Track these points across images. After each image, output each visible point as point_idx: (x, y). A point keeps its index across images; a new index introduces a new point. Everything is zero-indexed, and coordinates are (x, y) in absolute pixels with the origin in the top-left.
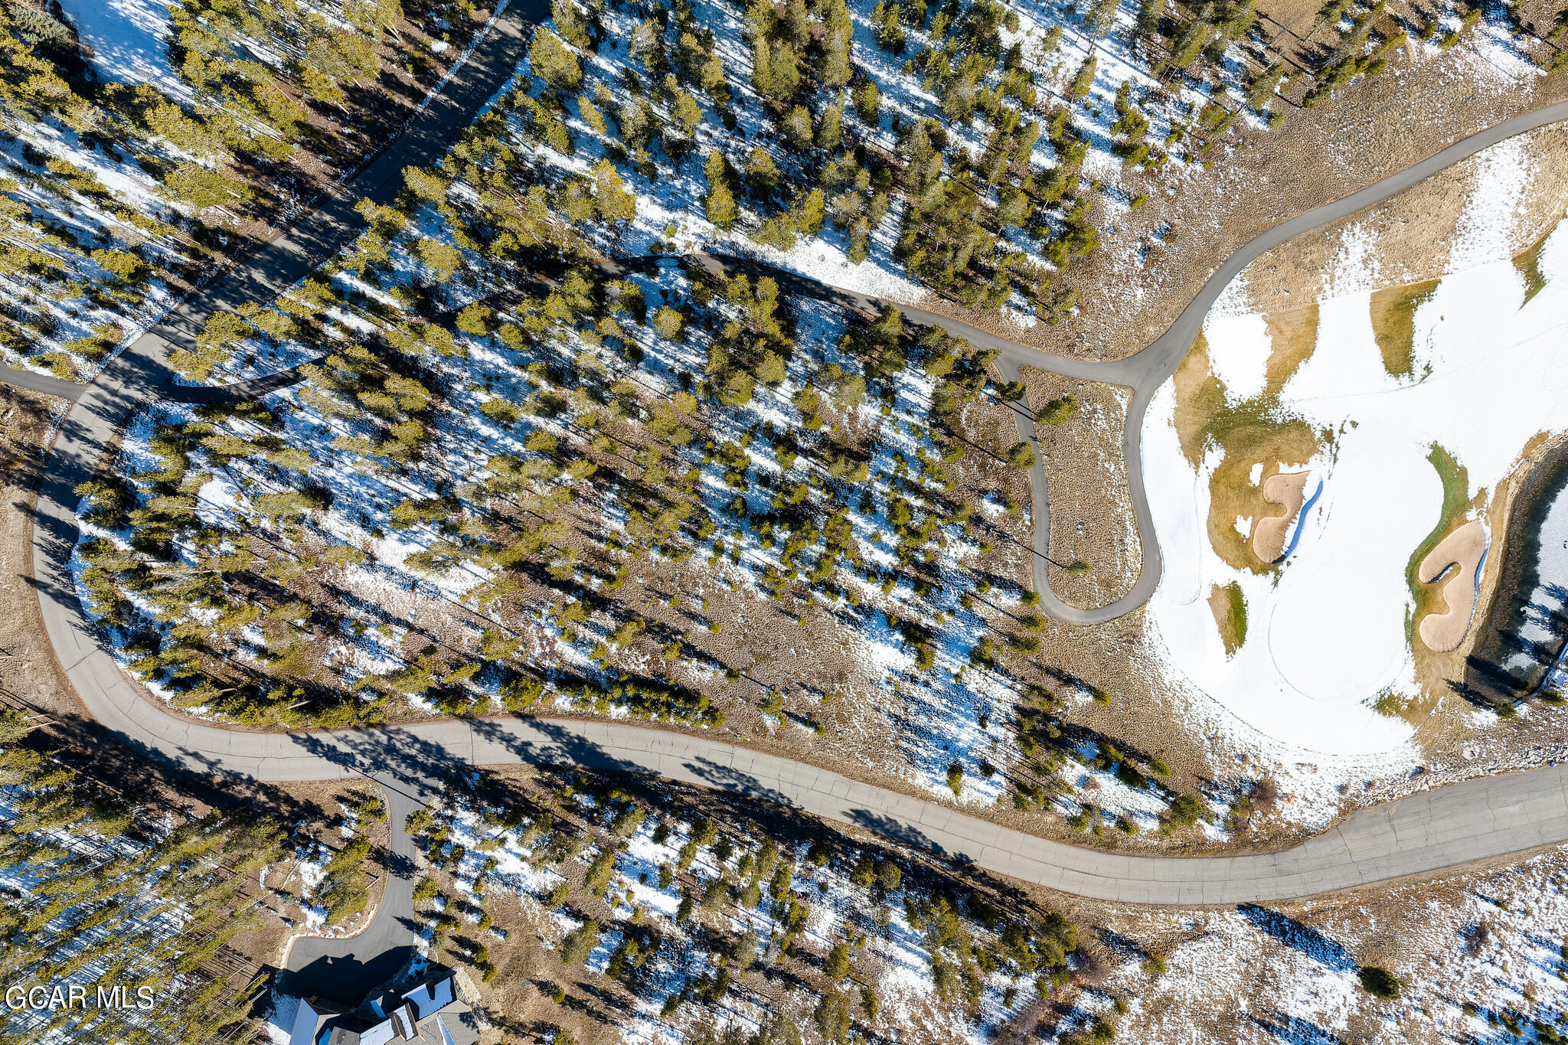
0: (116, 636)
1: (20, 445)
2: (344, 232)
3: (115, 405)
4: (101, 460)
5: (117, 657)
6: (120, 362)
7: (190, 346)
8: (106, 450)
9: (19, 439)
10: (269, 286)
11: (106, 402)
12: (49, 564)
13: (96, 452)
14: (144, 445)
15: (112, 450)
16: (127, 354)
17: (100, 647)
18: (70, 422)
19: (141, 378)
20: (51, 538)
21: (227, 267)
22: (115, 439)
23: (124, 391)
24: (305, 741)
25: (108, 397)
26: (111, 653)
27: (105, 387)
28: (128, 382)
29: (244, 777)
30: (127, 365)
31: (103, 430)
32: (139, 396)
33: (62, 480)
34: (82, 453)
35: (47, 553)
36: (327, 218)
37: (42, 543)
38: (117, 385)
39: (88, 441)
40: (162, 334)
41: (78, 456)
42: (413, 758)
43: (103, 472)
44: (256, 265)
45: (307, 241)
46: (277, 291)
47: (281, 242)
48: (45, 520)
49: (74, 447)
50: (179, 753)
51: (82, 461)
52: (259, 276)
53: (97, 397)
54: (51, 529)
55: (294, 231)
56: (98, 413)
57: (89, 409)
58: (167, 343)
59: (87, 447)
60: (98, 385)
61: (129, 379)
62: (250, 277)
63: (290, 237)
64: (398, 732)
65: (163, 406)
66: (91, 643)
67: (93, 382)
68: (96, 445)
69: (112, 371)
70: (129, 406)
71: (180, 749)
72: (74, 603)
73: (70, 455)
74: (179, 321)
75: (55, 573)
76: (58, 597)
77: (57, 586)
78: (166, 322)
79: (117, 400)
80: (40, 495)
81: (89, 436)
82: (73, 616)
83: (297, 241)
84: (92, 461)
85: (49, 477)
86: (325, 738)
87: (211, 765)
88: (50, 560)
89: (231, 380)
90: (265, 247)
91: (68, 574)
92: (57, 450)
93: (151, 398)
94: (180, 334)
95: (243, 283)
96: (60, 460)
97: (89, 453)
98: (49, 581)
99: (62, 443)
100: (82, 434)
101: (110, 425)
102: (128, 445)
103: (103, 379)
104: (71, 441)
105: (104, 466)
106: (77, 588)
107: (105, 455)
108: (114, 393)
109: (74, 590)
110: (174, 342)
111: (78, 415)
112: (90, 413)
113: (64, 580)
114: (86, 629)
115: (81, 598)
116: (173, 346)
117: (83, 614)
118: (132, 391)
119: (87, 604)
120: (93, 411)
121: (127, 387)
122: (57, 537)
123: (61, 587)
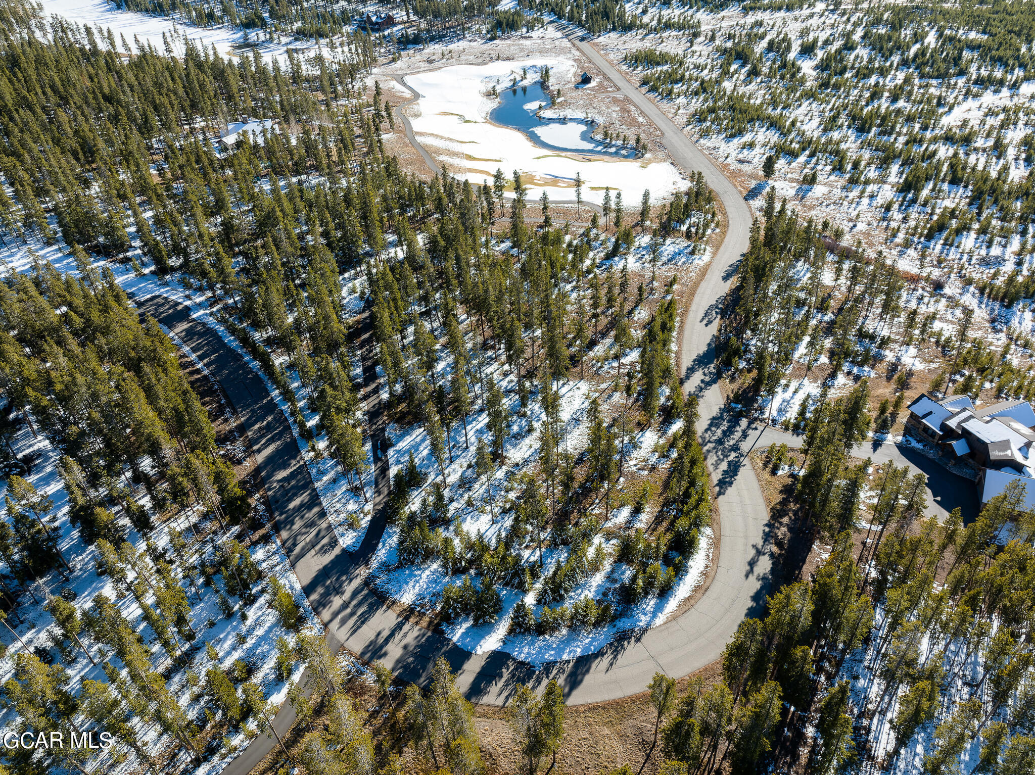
0: (624, 624)
1: (374, 715)
2: (274, 418)
4: (417, 623)
5: (648, 625)
6: (314, 597)
7: (323, 533)
8: (407, 619)
9: (366, 715)
10: (294, 469)
11: (352, 614)
13: (406, 628)
14: (411, 584)
15: (409, 613)
16: (308, 590)
17: (638, 640)
18: (363, 654)
19: (337, 579)
20: (501, 684)
21: (262, 497)
22: (397, 609)
23: (347, 596)
24: (721, 488)
25: (348, 611)
26: (644, 631)
27: (335, 615)
28: (338, 591)
29: (767, 529)
30: (320, 590)
31: (384, 620)
32: (356, 583)
36: (257, 427)
37: (505, 694)
38: (337, 602)
39: (391, 636)
40: (301, 556)
41: (405, 647)
42: (724, 432)
43: (430, 623)
44: (270, 475)
45: (268, 440)
46: (302, 463)
47: (260, 458)
48: (476, 690)
49: (394, 651)
50: (752, 578)
51: (413, 643)
52: (282, 474)
53: (343, 622)
54: (489, 683)
55: (255, 448)
56: (363, 623)
57: (355, 631)
58: (313, 552)
59: (398, 637)
60: (331, 621)
61: (334, 591)
62: (279, 481)
63: (259, 451)
64: (703, 438)
65: (374, 563)
66: (632, 650)
67: (326, 625)
68: (399, 626)
69: (321, 605)
70: (365, 592)
71: (747, 576)
72: (583, 663)
73: (403, 656)
74: (295, 539)
75: (546, 682)
76: (574, 681)
77: (561, 681)
78: (290, 551)
79: (354, 603)
81: (386, 634)
82: (599, 666)
83: (266, 446)
84: (415, 632)
86: (716, 476)
87: (759, 553)
89: (369, 507)
90: (258, 470)
91: (548, 667)
92: (393, 670)
93: (362, 572)
94: (308, 539)
96: (406, 667)
97: (404, 637)
99: (386, 664)
100: (381, 640)
101: (380, 611)
102: (407, 598)
103: (326, 614)
104: (385, 654)
105: (425, 622)
106: (565, 657)
107: (412, 620)
108: (345, 606)
109: (568, 662)
110: (313, 547)
111: (357, 645)
112: (360, 631)
113: (555, 672)
114: (616, 653)
115: (578, 654)
116: (317, 548)
117: (599, 654)
118: (349, 589)
119: (585, 649)
120: (359, 627)
121: (343, 593)
122: (501, 676)
123: (563, 676)
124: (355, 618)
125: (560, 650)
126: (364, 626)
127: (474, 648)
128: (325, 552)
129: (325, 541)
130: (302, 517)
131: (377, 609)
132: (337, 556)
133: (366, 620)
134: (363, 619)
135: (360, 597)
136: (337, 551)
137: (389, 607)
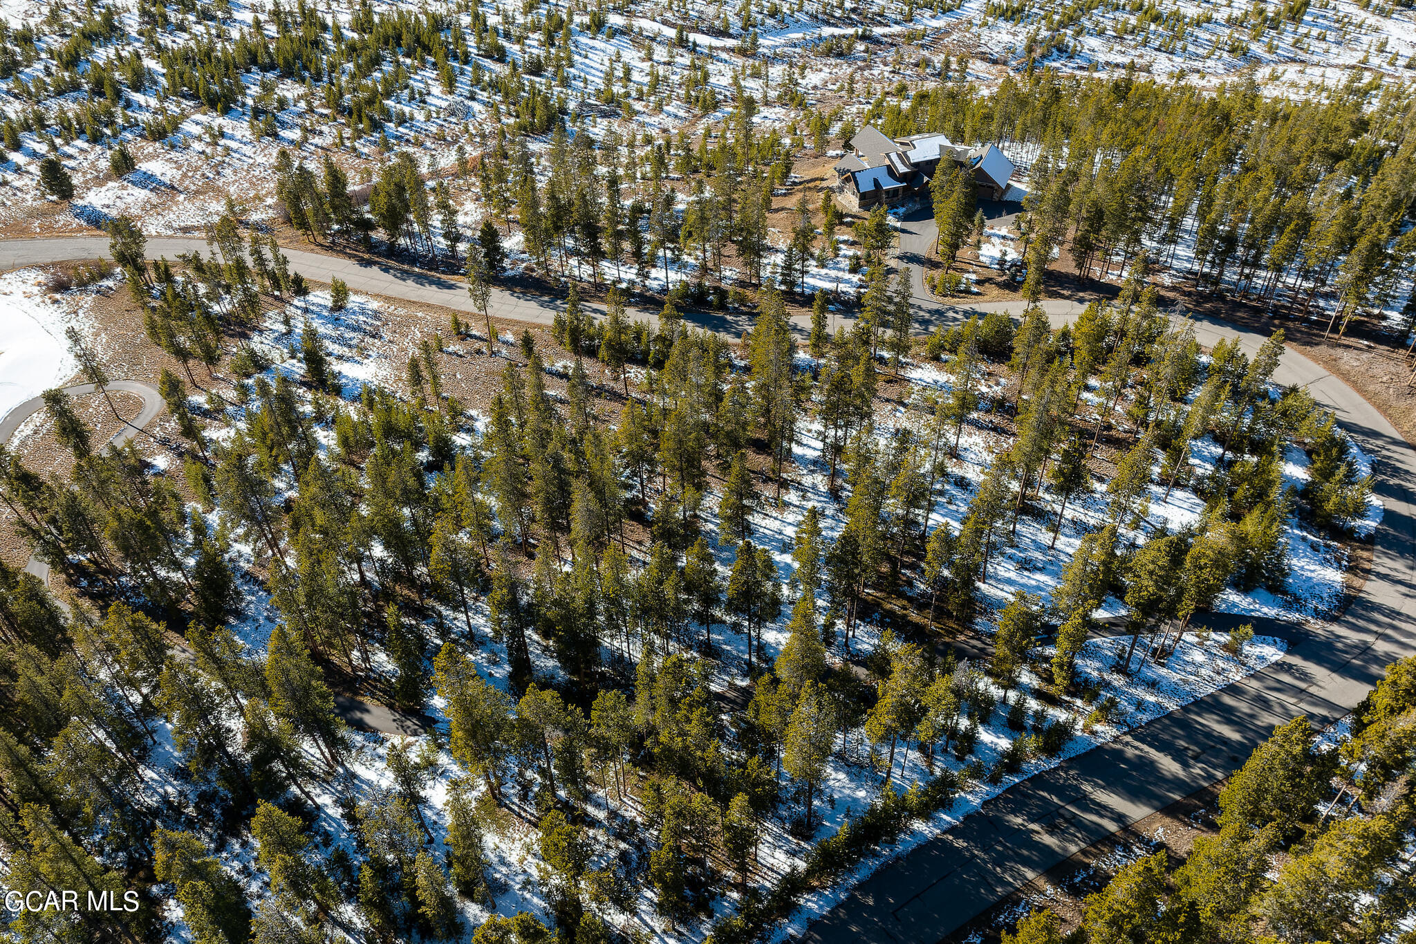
2: (1014, 812)
3: (1375, 622)
4: (1370, 561)
7: (1271, 683)
8: (1369, 571)
10: (1146, 748)
11: (1392, 627)
12: (1398, 461)
13: (1381, 569)
14: (1309, 574)
15: (1357, 570)
19: (1345, 651)
22: (1357, 582)
23: (1369, 638)
25: (1389, 632)
27: (1400, 644)
28: (1365, 649)
30: (1373, 668)
31: (1382, 593)
32: (1339, 629)
34: (1408, 571)
35: (1407, 472)
36: (1048, 840)
38: (1381, 647)
39: (1402, 582)
40: (1328, 704)
43: (1360, 548)
44: (1176, 783)
45: (1087, 809)
46: (1128, 738)
47: (1136, 812)
51: (1402, 561)
52: (1168, 765)
55: (1112, 827)
56: (1399, 614)
58: (1313, 690)
59: (1401, 577)
61: (1365, 650)
62: (1185, 765)
63: (1119, 818)
65: (1294, 617)
68: (1384, 577)
70: (1349, 618)
72: (1348, 426)
75: (1385, 452)
77: (1380, 443)
78: (1325, 720)
79: (1374, 628)
81: (1401, 588)
83: (1102, 809)
84: (1386, 561)
88: (1400, 465)
89: (1188, 636)
90: (1170, 810)
93: (1316, 627)
94: (1293, 700)
95: (1196, 758)
97: (1395, 569)
98: (1392, 447)
101: (1372, 598)
102: (1334, 576)
105: (1364, 553)
107: (1367, 565)
108: (1381, 636)
109: (1352, 437)
110: (1302, 691)
113: (1370, 446)
116: (1303, 685)
117: (1331, 416)
118: (1354, 637)
120: (1408, 617)
121: (1365, 642)
122: (1400, 484)
123: (1372, 441)
124: (1396, 623)
126: (1402, 610)
127: (1377, 508)
128: (1306, 674)
129: (1286, 678)
130: (1252, 716)
131: (1371, 602)
133: (1393, 612)
134: (1394, 614)
135: (1361, 623)
136: (1296, 660)
137: (1361, 591)
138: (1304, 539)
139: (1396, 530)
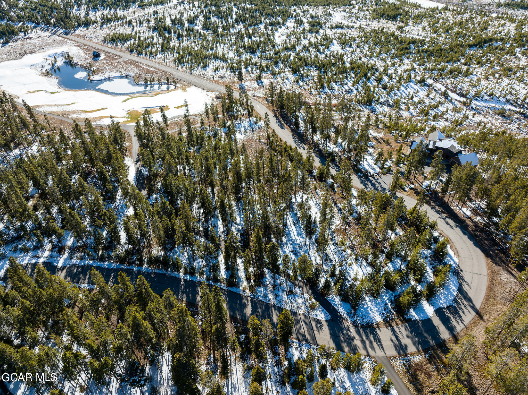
1: (438, 370)
3: (367, 337)
4: (397, 325)
5: (456, 264)
6: (346, 349)
7: (307, 321)
8: (391, 326)
9: (436, 373)
10: (250, 303)
11: (371, 342)
12: (463, 312)
13: (396, 329)
14: (371, 312)
15: (388, 323)
17: (462, 271)
18: (399, 353)
19: (343, 334)
20: (453, 320)
22: (382, 325)
23: (357, 337)
25: (367, 343)
26: (458, 266)
27: (365, 348)
29: (434, 210)
30: (344, 345)
31: (385, 334)
32: (352, 329)
33: (426, 335)
34: (405, 336)
35: (460, 317)
37: (460, 322)
38: (357, 342)
39: (397, 337)
40: (314, 338)
41: (408, 337)
43: (400, 320)
44: (244, 315)
46: (249, 299)
48: (451, 329)
49: (406, 341)
51: (408, 333)
52: (248, 310)
53: (373, 348)
54: (450, 323)
56: (380, 342)
57: (382, 348)
58: (316, 333)
59: (399, 335)
60: (368, 352)
61: (350, 340)
62: (252, 314)
65: (345, 317)
66: (466, 275)
67: (368, 355)
68: (394, 331)
69: (354, 350)
70: (361, 330)
72: (460, 290)
73: (412, 340)
74: (300, 334)
75: (463, 307)
76: (469, 300)
77: (466, 303)
78: (306, 340)
79: (364, 337)
80: (444, 341)
81: (394, 338)
82: (466, 288)
84: (403, 329)
85: (432, 343)
87: (444, 219)
88: (461, 313)
89: (307, 296)
91: (455, 300)
92: (418, 348)
93: (347, 323)
94: (305, 329)
95: (257, 316)
96: (419, 343)
97: (401, 333)
98: (468, 307)
99: (412, 349)
100: (397, 342)
101: (378, 332)
102: (378, 319)
103: (362, 351)
104: (406, 346)
105: (399, 322)
106: (455, 294)
107: (394, 324)
108: (363, 342)
109: (457, 295)
110: (313, 330)
111: (391, 351)
112: (384, 346)
113: (460, 301)
114: (463, 280)
115: (456, 290)
116: (315, 328)
117: (461, 285)
118: (354, 334)
119: (455, 286)
120: (382, 345)
121: (354, 338)
122: (450, 317)
123: (464, 301)
124: (374, 343)
125: (450, 293)
126: (382, 342)
127: (427, 316)
128: (321, 328)
129: (314, 324)
131: (376, 332)
132: (328, 325)
133: (378, 339)
134: (379, 341)
135: (363, 334)
136: (325, 324)
137: (379, 328)
138: (386, 304)
139: (422, 325)
